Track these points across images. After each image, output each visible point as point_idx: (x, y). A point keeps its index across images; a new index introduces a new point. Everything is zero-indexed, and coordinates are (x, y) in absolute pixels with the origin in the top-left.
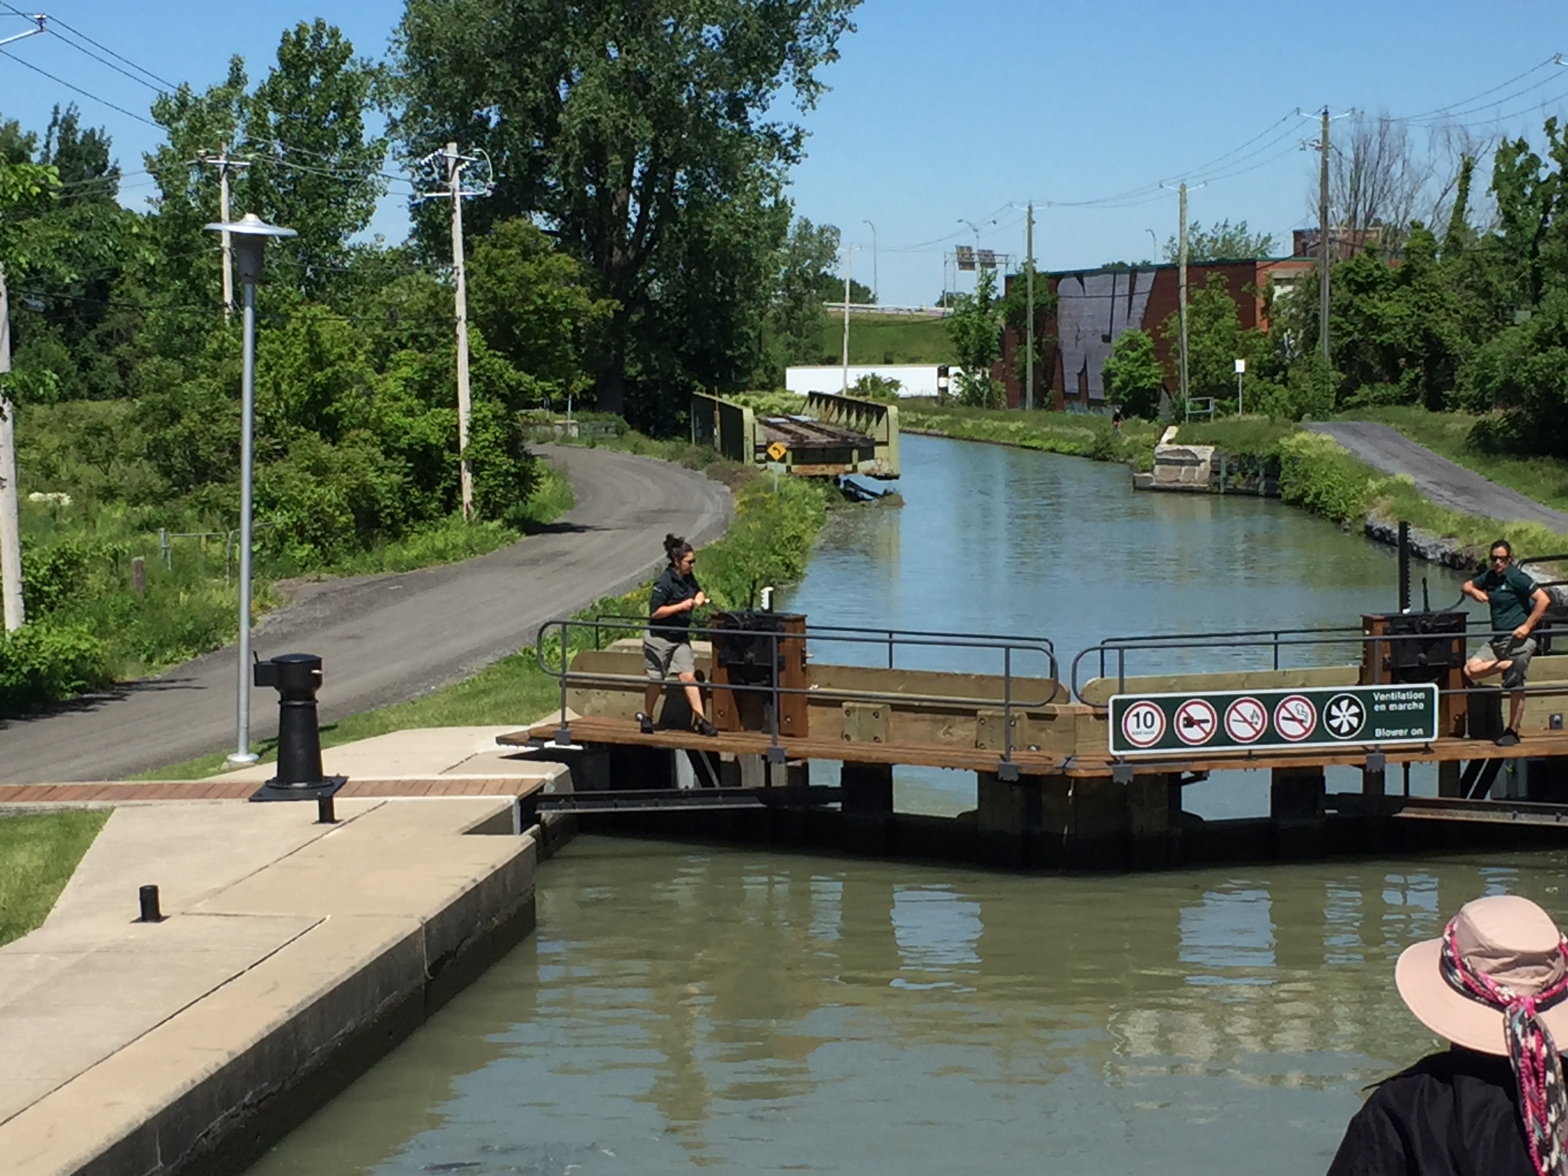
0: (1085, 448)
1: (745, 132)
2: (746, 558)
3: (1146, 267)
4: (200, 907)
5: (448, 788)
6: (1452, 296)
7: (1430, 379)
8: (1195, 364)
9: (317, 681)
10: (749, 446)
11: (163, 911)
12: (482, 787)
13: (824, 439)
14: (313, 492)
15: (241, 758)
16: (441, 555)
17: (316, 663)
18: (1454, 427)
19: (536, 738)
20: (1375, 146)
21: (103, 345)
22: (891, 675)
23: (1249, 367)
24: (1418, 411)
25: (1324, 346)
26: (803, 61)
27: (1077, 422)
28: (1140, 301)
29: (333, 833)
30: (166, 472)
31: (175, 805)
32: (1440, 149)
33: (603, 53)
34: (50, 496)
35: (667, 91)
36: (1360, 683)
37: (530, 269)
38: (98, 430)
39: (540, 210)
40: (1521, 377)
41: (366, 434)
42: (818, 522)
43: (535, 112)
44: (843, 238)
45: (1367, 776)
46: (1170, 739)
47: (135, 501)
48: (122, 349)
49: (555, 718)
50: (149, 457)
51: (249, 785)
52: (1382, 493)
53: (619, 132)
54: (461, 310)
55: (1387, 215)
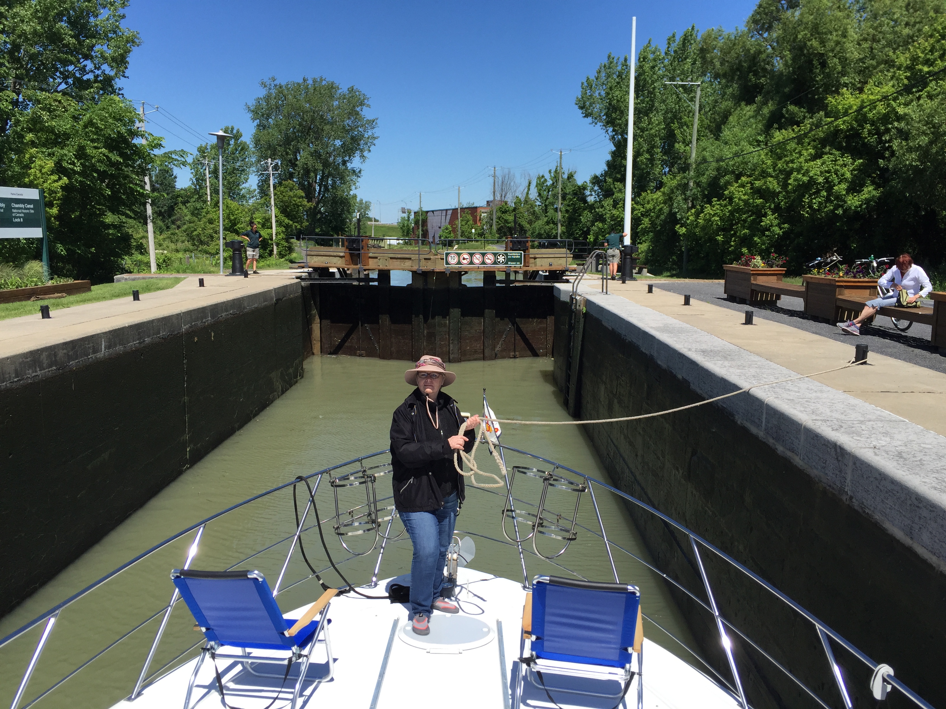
1: (346, 169)
3: (450, 209)
4: (215, 285)
8: (462, 231)
11: (205, 285)
20: (507, 177)
25: (494, 228)
28: (449, 217)
29: (246, 278)
30: (193, 245)
32: (523, 179)
33: (309, 146)
34: (161, 251)
35: (326, 157)
36: (505, 250)
37: (291, 194)
38: (174, 234)
44: (371, 206)
46: (459, 263)
47: (185, 252)
48: (178, 223)
50: (188, 241)
51: (225, 274)
53: (313, 167)
54: (273, 203)
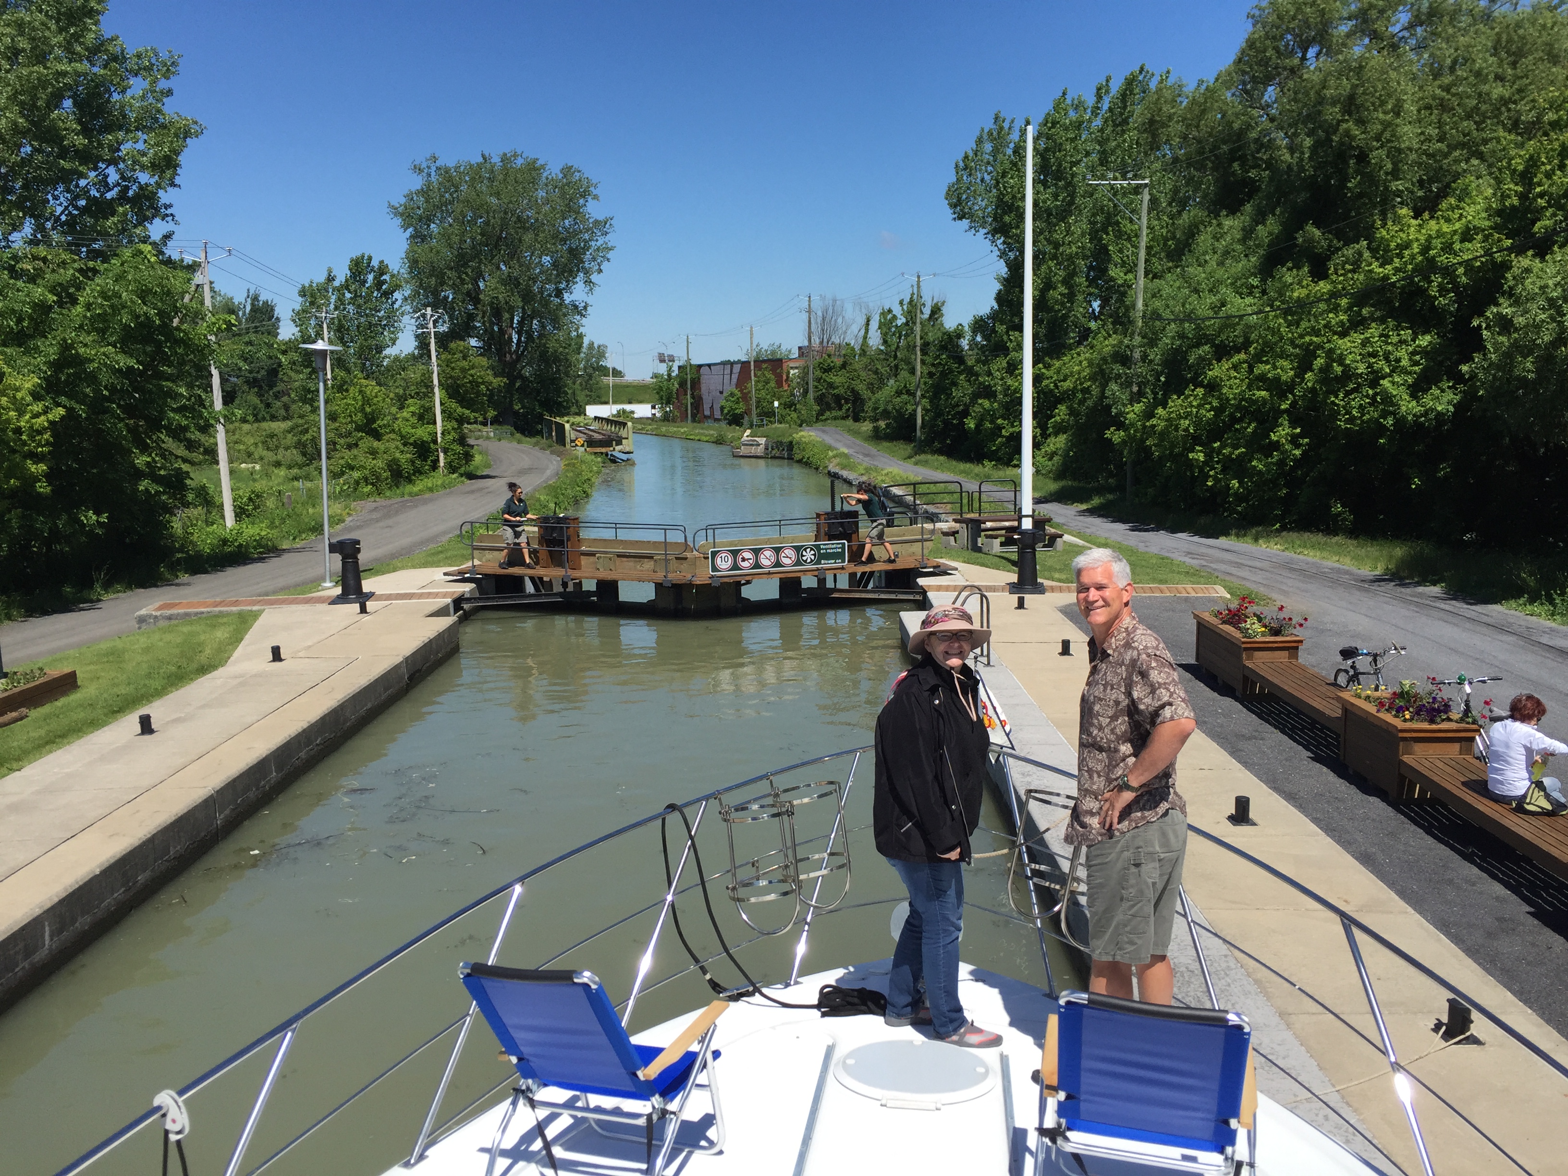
0: (713, 439)
1: (562, 304)
2: (566, 489)
3: (739, 362)
4: (301, 654)
5: (421, 596)
6: (863, 374)
7: (854, 409)
8: (758, 402)
9: (359, 550)
10: (568, 440)
11: (283, 657)
12: (436, 595)
13: (601, 437)
14: (370, 463)
15: (328, 584)
16: (431, 490)
17: (358, 542)
18: (864, 429)
19: (460, 573)
20: (830, 311)
21: (277, 396)
22: (616, 542)
23: (780, 404)
24: (850, 422)
25: (811, 395)
26: (587, 272)
27: (708, 428)
28: (735, 377)
29: (366, 618)
30: (304, 454)
31: (294, 607)
33: (498, 268)
34: (250, 466)
35: (528, 285)
36: (815, 541)
37: (465, 364)
38: (272, 436)
39: (472, 337)
40: (890, 408)
41: (393, 436)
42: (599, 473)
43: (468, 294)
44: (609, 350)
45: (819, 580)
46: (735, 567)
47: (290, 467)
48: (285, 399)
49: (470, 564)
50: (295, 448)
51: (329, 597)
52: (834, 457)
53: (507, 303)
54: (436, 382)
55: (836, 340)
